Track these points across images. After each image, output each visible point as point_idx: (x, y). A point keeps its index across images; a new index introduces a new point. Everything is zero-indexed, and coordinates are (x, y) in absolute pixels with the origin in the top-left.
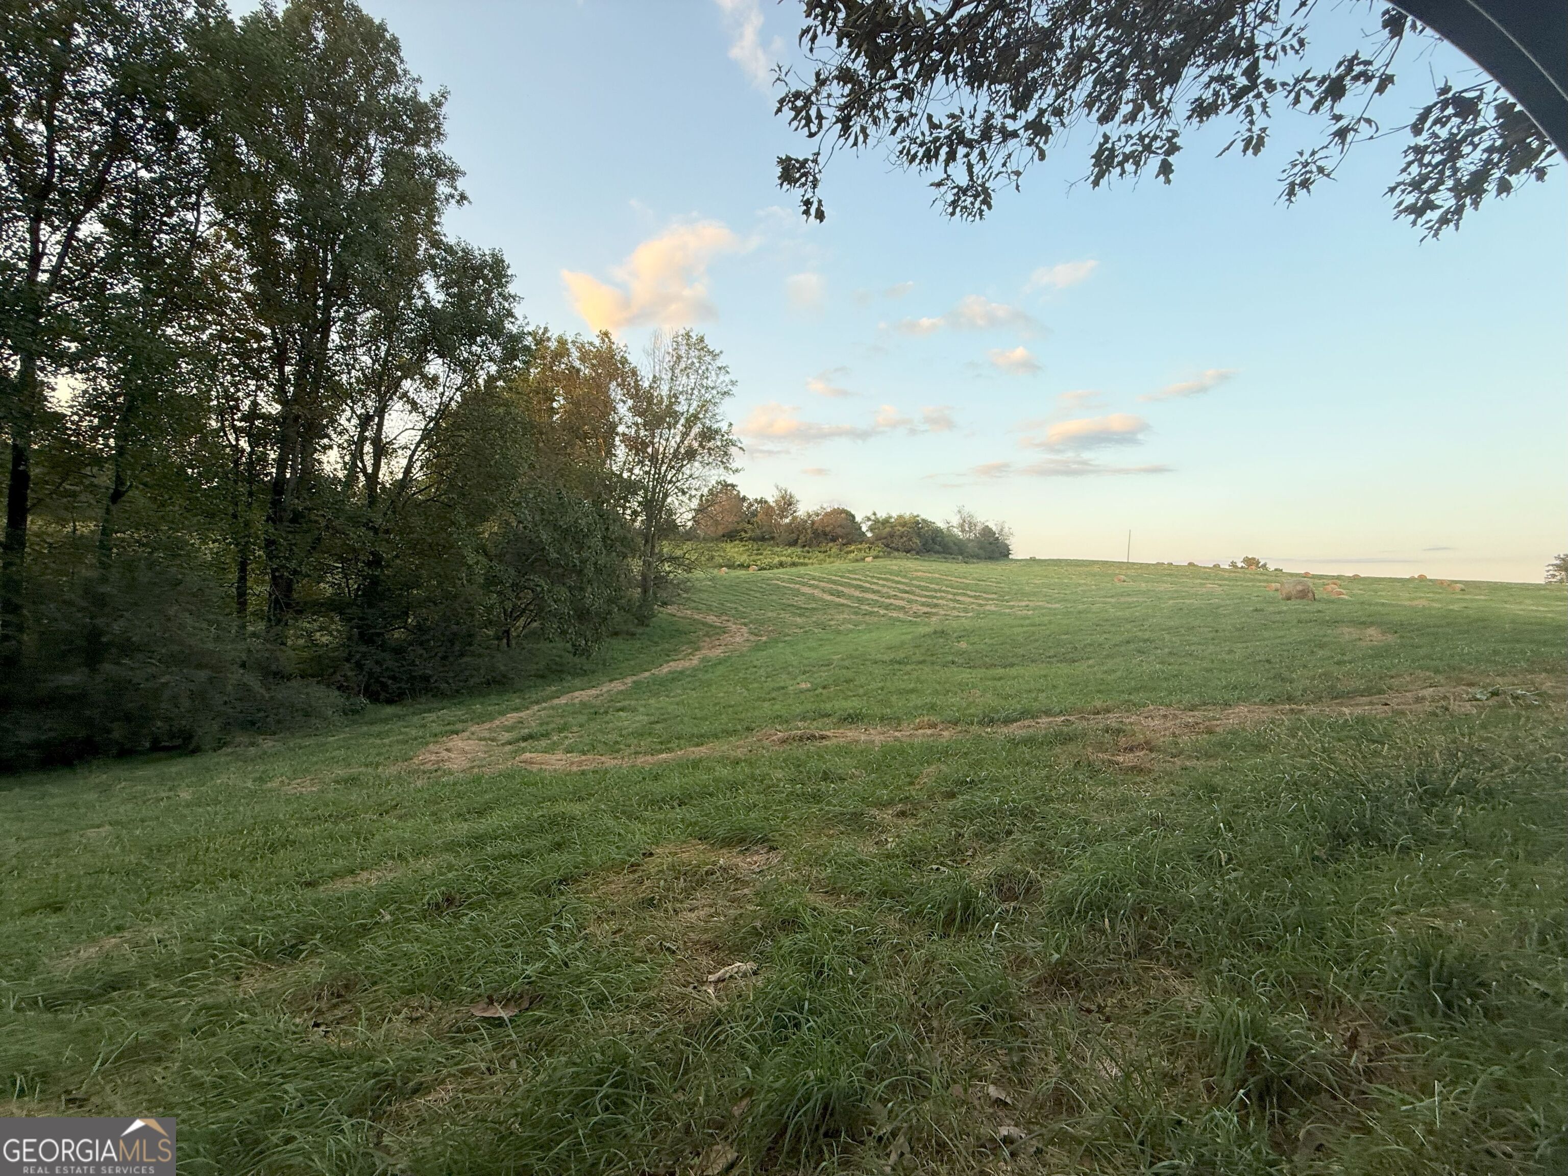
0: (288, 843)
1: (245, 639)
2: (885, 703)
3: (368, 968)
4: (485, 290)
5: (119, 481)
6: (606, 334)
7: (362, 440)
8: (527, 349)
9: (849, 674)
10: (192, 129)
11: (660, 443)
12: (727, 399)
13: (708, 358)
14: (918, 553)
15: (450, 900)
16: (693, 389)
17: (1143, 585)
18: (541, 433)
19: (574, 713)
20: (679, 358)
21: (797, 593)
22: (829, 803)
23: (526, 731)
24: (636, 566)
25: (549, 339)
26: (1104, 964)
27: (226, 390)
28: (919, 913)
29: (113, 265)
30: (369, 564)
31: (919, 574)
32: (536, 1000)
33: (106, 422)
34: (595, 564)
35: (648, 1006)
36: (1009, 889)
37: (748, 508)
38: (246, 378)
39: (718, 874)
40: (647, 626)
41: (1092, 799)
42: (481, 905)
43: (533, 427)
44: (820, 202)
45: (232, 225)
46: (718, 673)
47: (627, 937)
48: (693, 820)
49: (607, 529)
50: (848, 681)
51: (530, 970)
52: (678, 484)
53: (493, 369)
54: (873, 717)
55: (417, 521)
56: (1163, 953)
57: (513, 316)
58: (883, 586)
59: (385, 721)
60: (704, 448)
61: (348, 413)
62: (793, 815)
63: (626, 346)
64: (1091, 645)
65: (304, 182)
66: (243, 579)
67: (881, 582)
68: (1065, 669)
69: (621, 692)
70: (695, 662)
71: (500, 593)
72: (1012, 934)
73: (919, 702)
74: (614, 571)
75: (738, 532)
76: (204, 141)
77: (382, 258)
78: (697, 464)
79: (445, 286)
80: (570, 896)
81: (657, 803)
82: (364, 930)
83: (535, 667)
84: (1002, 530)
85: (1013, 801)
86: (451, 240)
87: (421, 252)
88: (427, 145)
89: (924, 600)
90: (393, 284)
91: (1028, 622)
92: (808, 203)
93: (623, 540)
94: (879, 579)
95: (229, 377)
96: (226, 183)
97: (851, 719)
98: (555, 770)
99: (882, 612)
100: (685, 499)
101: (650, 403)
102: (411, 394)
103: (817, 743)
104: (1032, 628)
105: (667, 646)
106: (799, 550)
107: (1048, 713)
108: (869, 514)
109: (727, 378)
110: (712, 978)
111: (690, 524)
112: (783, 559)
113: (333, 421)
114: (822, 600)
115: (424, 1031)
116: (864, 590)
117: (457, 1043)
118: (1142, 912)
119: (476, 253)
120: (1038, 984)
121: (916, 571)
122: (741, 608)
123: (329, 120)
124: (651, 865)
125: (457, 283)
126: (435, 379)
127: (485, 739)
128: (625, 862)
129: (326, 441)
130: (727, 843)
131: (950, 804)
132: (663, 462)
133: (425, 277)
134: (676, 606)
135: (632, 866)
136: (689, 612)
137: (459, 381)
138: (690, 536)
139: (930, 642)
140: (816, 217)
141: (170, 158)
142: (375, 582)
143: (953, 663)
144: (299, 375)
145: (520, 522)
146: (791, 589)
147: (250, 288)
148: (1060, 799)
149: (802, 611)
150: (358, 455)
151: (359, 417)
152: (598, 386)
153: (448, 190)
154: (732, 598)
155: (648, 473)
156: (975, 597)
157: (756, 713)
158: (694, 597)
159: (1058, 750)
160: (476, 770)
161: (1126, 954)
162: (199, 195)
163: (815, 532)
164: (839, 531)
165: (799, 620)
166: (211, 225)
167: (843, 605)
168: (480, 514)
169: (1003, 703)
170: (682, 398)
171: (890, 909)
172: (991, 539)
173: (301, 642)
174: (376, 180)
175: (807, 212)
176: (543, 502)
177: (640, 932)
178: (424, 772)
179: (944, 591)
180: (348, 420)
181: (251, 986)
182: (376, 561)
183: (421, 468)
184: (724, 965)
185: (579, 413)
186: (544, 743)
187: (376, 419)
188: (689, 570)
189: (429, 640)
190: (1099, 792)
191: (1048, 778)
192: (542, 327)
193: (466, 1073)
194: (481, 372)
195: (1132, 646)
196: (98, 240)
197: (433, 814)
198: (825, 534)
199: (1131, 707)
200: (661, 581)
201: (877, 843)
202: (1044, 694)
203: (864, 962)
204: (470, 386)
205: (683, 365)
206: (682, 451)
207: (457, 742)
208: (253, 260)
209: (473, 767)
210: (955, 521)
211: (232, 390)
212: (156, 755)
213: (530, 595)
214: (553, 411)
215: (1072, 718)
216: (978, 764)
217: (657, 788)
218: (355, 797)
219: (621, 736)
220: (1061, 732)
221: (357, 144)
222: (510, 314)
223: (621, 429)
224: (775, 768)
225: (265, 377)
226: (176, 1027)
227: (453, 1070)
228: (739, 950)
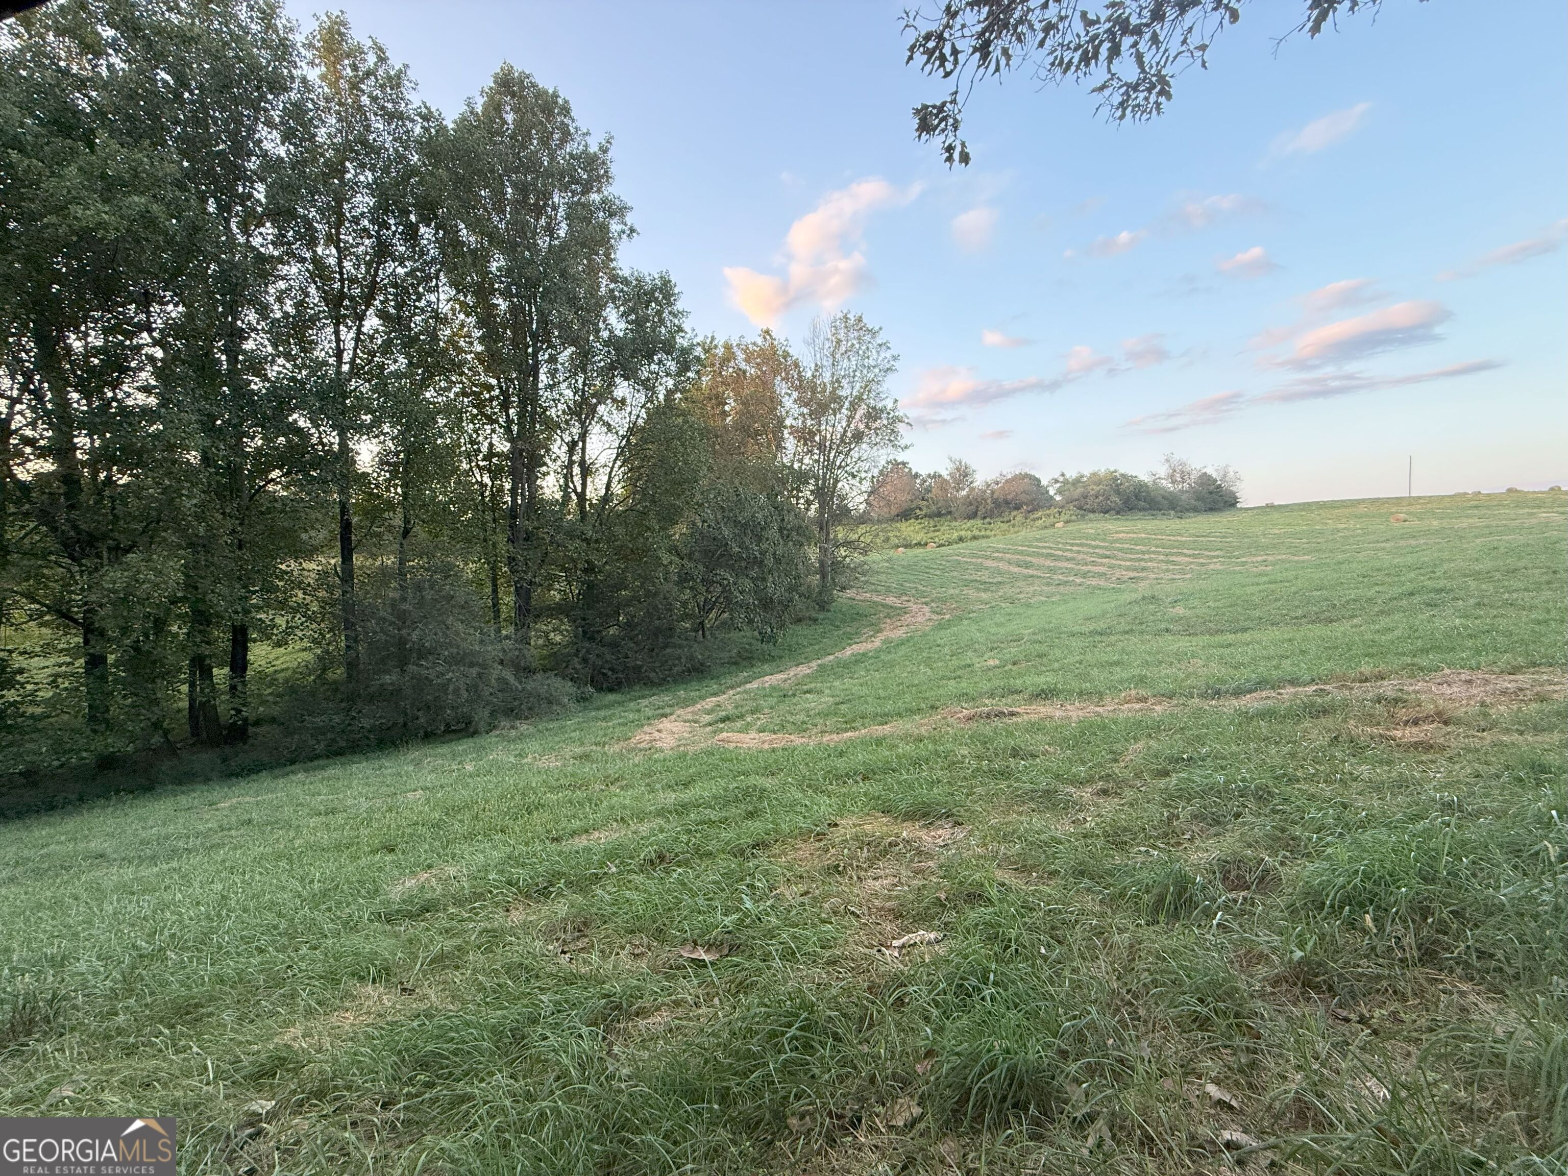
0: (539, 806)
1: (500, 641)
2: (1084, 677)
3: (599, 909)
4: (658, 311)
5: (407, 521)
6: (767, 332)
7: (571, 463)
8: (698, 359)
9: (1043, 648)
10: (428, 225)
11: (826, 430)
12: (891, 376)
13: (867, 338)
14: (1118, 513)
15: (661, 858)
16: (855, 371)
17: (1435, 523)
18: (717, 437)
19: (765, 696)
20: (839, 342)
21: (979, 568)
22: (1018, 780)
23: (724, 713)
24: (813, 553)
25: (716, 347)
26: (1367, 967)
27: (470, 436)
28: (1122, 895)
29: (386, 349)
30: (585, 571)
31: (1121, 536)
32: (734, 949)
33: (394, 474)
34: (774, 554)
35: (834, 963)
36: (1237, 877)
37: (921, 485)
38: (484, 424)
39: (901, 846)
40: (828, 611)
41: (1355, 780)
42: (686, 863)
43: (709, 432)
44: (963, 144)
45: (462, 298)
46: (901, 653)
47: (814, 899)
48: (877, 794)
49: (783, 520)
50: (1041, 656)
51: (727, 920)
52: (848, 468)
53: (670, 383)
54: (1070, 692)
55: (619, 530)
56: (1458, 963)
57: (682, 331)
58: (1079, 552)
59: (607, 707)
60: (870, 429)
61: (559, 441)
62: (979, 790)
63: (787, 340)
64: (1355, 600)
65: (510, 249)
66: (495, 591)
67: (1075, 548)
68: (1318, 630)
69: (808, 676)
70: (877, 643)
71: (691, 588)
72: (1241, 926)
73: (1125, 675)
74: (792, 560)
75: (912, 510)
76: (437, 233)
77: (572, 301)
78: (864, 446)
79: (624, 315)
80: (763, 859)
81: (841, 778)
82: (596, 878)
83: (728, 655)
84: (1225, 476)
85: (1243, 780)
86: (626, 272)
87: (603, 289)
88: (599, 191)
89: (1128, 563)
90: (584, 322)
91: (1265, 579)
92: (950, 149)
93: (798, 529)
94: (1072, 545)
95: (471, 426)
96: (455, 263)
97: (1044, 695)
98: (749, 749)
99: (1079, 580)
100: (855, 482)
101: (814, 392)
102: (605, 418)
103: (1006, 720)
104: (1273, 586)
105: (848, 629)
106: (978, 522)
107: (1294, 682)
108: (1057, 475)
109: (888, 354)
110: (896, 943)
111: (862, 507)
112: (963, 533)
113: (548, 450)
114: (1009, 572)
115: (643, 964)
116: (1057, 558)
117: (668, 977)
118: (1425, 912)
119: (648, 279)
120: (1276, 983)
121: (1117, 532)
122: (920, 587)
123: (522, 189)
124: (837, 835)
125: (633, 310)
126: (623, 401)
127: (689, 721)
128: (812, 832)
129: (544, 469)
130: (909, 816)
131: (1162, 783)
132: (831, 448)
133: (608, 310)
134: (854, 590)
135: (818, 835)
136: (868, 595)
137: (643, 400)
138: (863, 519)
139: (1137, 609)
140: (961, 162)
141: (415, 253)
142: (591, 586)
143: (1167, 630)
144: (521, 415)
145: (704, 522)
146: (973, 564)
147: (479, 348)
148: (1310, 779)
149: (986, 586)
150: (569, 477)
151: (567, 444)
152: (764, 383)
153: (620, 227)
154: (912, 578)
155: (818, 461)
156: (1193, 556)
157: (941, 691)
158: (873, 580)
159: (1307, 724)
160: (682, 748)
161: (1401, 960)
162: (437, 278)
163: (996, 502)
164: (1023, 498)
165: (984, 596)
166: (448, 301)
167: (1032, 576)
168: (670, 517)
169: (1232, 672)
170: (844, 382)
171: (1088, 890)
172: (1212, 488)
173: (541, 642)
174: (562, 233)
175: (950, 159)
176: (723, 501)
177: (826, 896)
178: (641, 750)
179: (1153, 552)
180: (559, 449)
181: (517, 917)
182: (590, 569)
183: (619, 482)
184: (908, 932)
185: (748, 412)
186: (739, 724)
187: (580, 444)
188: (865, 553)
189: (637, 635)
190: (1364, 770)
191: (1293, 755)
192: (710, 336)
193: (677, 1003)
194: (660, 388)
195: (1417, 599)
196: (377, 331)
197: (648, 785)
198: (1007, 503)
199: (1414, 671)
200: (837, 566)
201: (1073, 822)
202: (1289, 661)
203: (1059, 942)
204: (652, 402)
205: (843, 349)
206: (849, 434)
207: (665, 724)
208: (480, 324)
209: (679, 746)
210: (1163, 471)
211: (475, 436)
212: (448, 737)
213: (719, 589)
214: (724, 414)
215: (1327, 687)
216: (1200, 739)
217: (841, 764)
218: (588, 769)
219: (808, 716)
220: (1313, 705)
221: (546, 205)
222: (680, 329)
223: (788, 422)
224: (960, 745)
225: (497, 421)
226: (467, 943)
227: (667, 1000)
228: (923, 919)
